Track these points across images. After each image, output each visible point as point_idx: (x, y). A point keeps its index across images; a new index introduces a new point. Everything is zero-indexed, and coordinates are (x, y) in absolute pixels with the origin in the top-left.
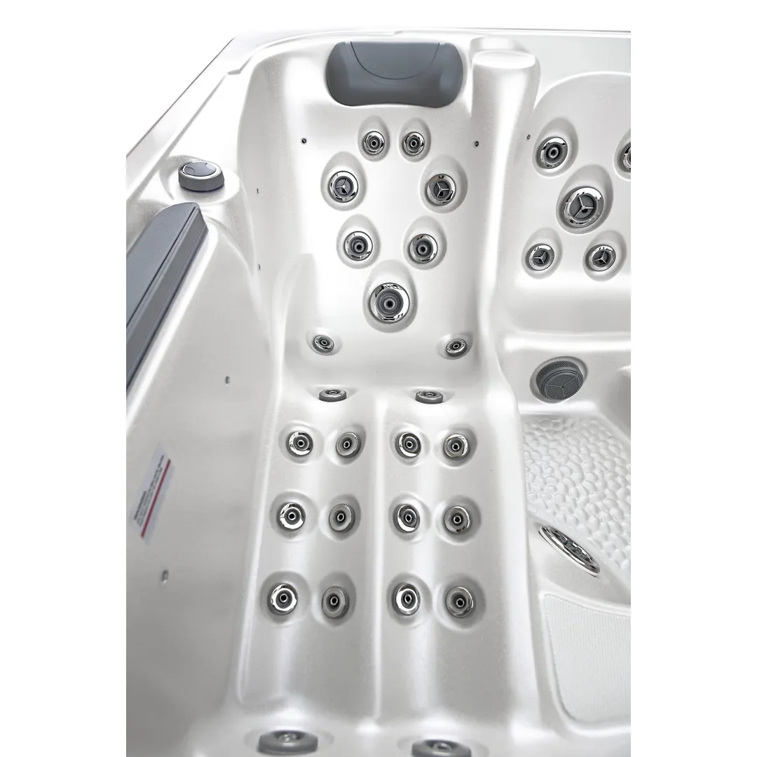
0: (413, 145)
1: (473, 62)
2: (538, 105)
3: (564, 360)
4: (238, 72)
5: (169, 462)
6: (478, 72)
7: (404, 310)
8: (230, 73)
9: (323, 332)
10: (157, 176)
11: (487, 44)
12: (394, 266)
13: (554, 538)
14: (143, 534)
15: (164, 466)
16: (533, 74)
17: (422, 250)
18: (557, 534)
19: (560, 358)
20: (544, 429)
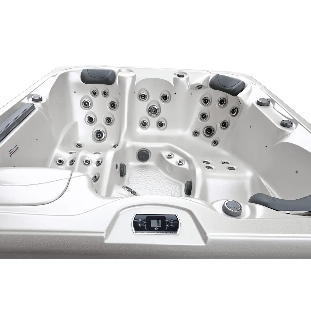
0: (105, 94)
1: (118, 75)
2: (136, 84)
3: (144, 149)
4: (54, 76)
5: (18, 147)
6: (119, 77)
7: (103, 137)
8: (52, 76)
9: (79, 142)
10: (27, 98)
11: (123, 70)
12: (101, 125)
13: (126, 188)
14: (10, 156)
15: (17, 148)
16: (134, 78)
17: (109, 120)
18: (127, 188)
19: (143, 149)
20: (139, 169)
